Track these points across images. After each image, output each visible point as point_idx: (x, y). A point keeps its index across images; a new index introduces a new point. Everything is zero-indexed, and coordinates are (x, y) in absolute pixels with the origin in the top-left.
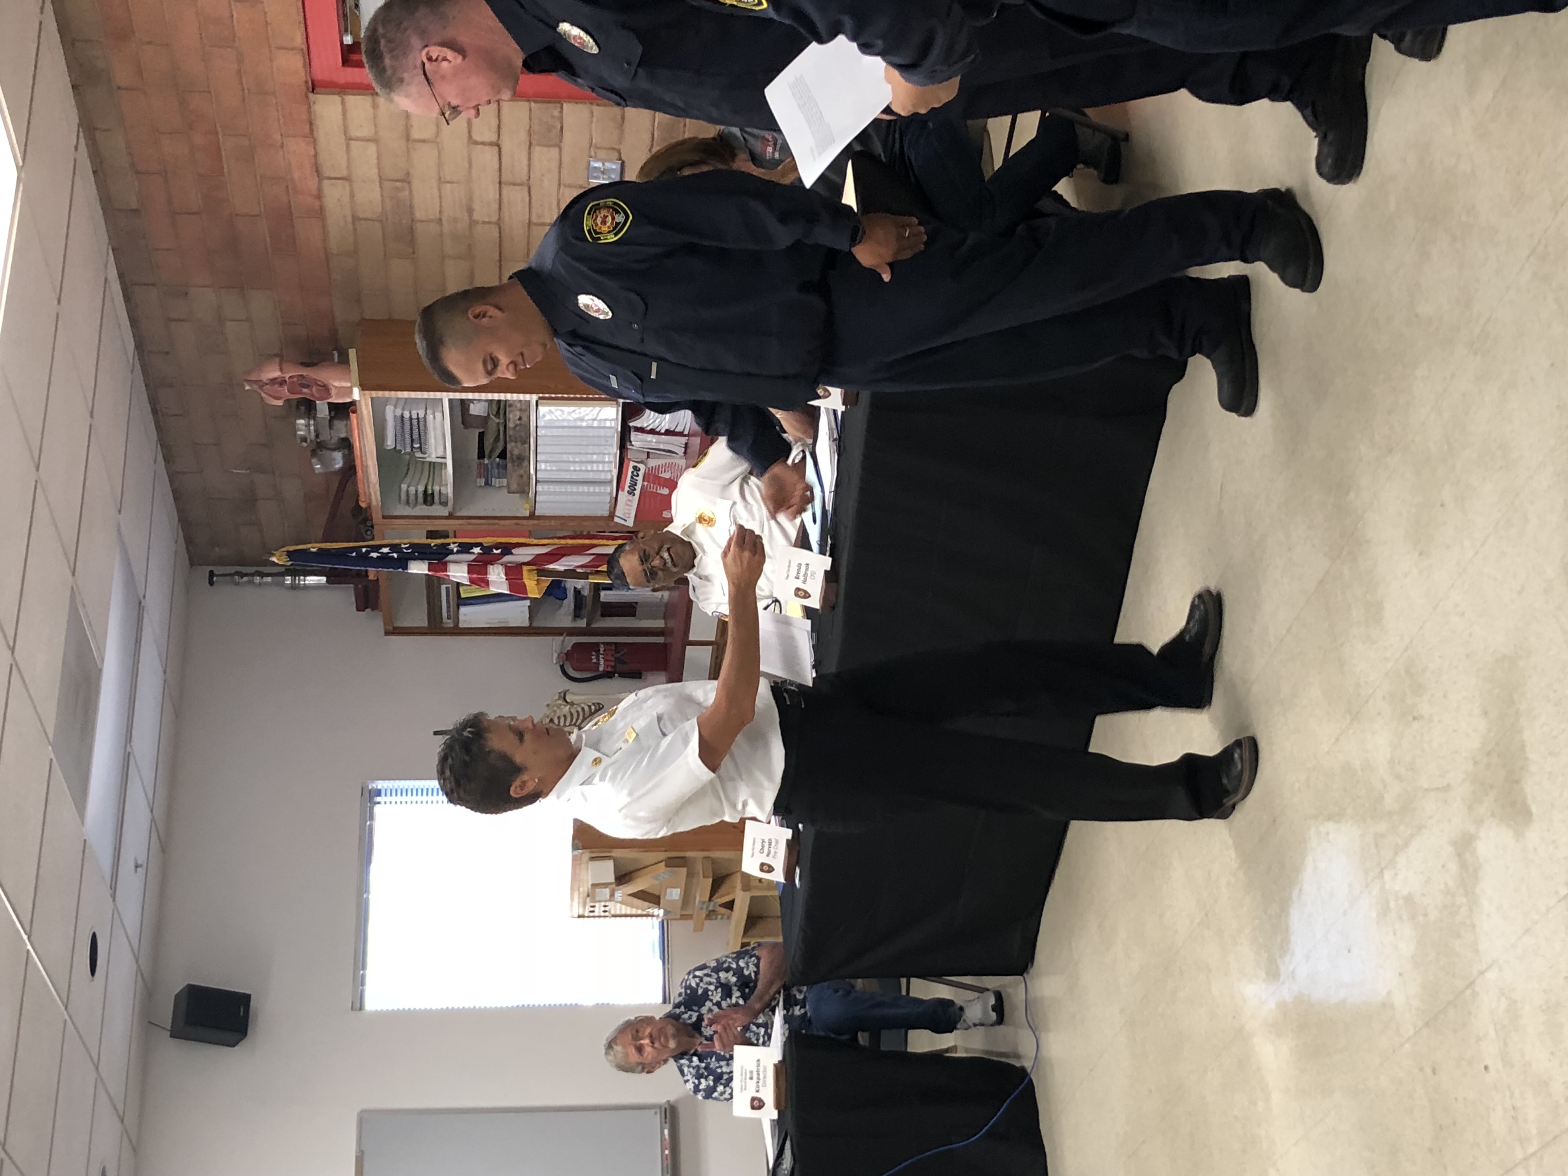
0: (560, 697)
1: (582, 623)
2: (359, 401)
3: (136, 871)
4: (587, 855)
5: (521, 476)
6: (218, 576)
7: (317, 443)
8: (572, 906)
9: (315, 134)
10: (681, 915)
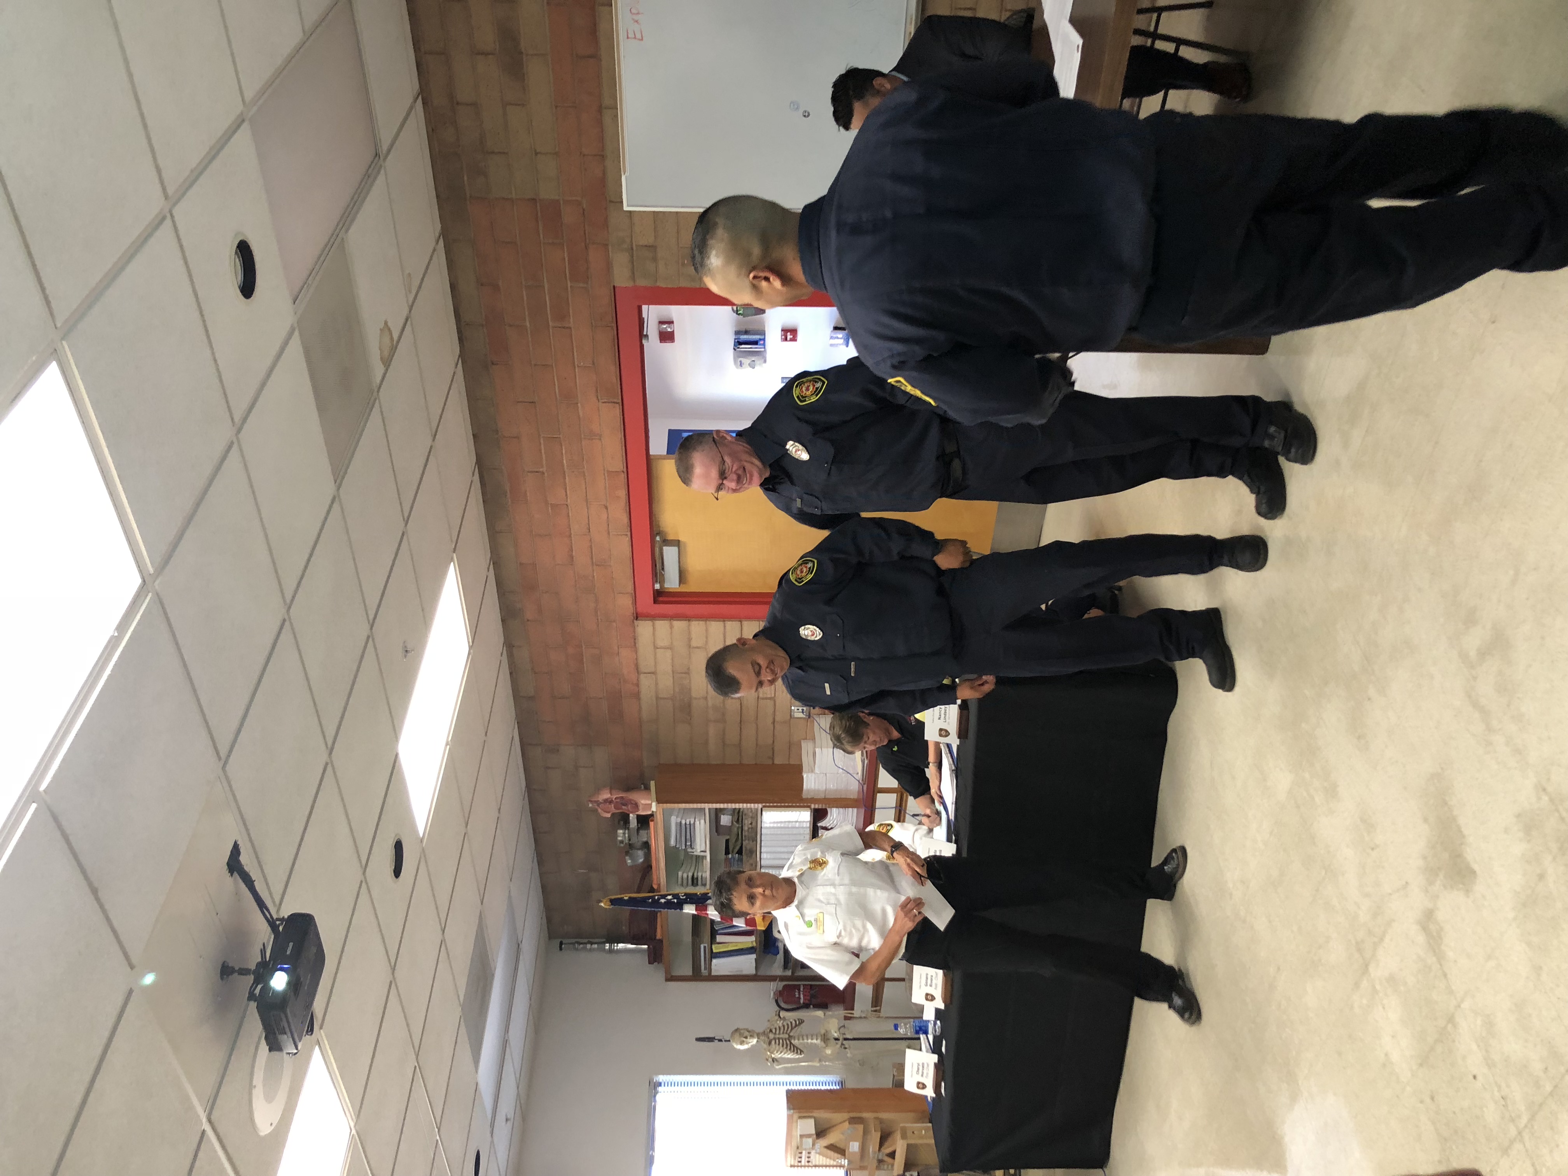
0: (776, 1015)
1: (789, 973)
2: (656, 812)
3: (506, 1123)
4: (796, 1116)
5: (752, 865)
6: (565, 944)
7: (630, 845)
8: (786, 1157)
9: (637, 645)
10: (861, 1167)
